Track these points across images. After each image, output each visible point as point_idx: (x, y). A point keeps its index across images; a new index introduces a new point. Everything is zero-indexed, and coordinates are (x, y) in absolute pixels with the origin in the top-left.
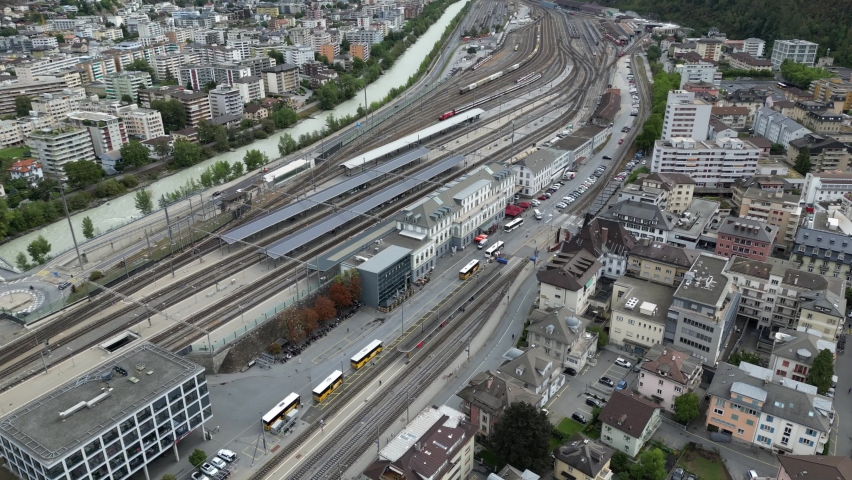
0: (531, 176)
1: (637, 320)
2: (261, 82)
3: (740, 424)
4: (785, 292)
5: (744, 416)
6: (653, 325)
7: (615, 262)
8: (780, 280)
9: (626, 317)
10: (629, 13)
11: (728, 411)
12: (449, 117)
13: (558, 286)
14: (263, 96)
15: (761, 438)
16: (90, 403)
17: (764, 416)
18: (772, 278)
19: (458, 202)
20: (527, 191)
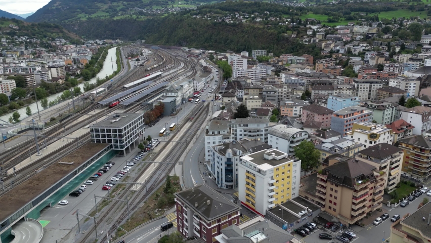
0: (198, 83)
1: (254, 101)
2: (49, 72)
3: (289, 112)
4: (288, 90)
5: (290, 109)
6: (259, 101)
7: (241, 92)
8: (286, 87)
9: (251, 101)
10: (192, 49)
11: (286, 109)
12: (148, 76)
13: (229, 97)
14: (51, 78)
15: (295, 114)
16: (117, 120)
17: (294, 107)
18: (284, 87)
19: (182, 86)
20: (197, 89)
